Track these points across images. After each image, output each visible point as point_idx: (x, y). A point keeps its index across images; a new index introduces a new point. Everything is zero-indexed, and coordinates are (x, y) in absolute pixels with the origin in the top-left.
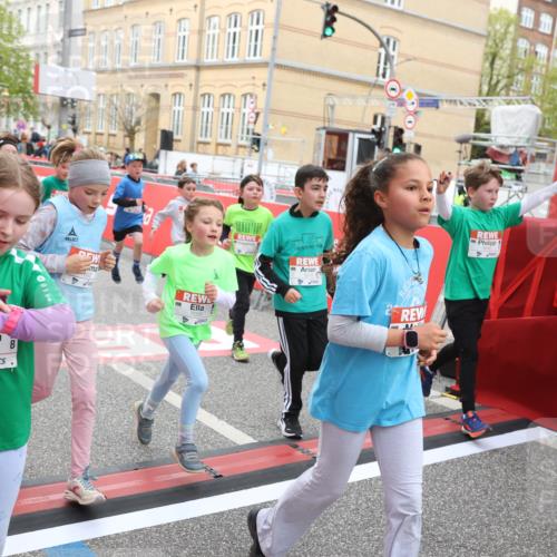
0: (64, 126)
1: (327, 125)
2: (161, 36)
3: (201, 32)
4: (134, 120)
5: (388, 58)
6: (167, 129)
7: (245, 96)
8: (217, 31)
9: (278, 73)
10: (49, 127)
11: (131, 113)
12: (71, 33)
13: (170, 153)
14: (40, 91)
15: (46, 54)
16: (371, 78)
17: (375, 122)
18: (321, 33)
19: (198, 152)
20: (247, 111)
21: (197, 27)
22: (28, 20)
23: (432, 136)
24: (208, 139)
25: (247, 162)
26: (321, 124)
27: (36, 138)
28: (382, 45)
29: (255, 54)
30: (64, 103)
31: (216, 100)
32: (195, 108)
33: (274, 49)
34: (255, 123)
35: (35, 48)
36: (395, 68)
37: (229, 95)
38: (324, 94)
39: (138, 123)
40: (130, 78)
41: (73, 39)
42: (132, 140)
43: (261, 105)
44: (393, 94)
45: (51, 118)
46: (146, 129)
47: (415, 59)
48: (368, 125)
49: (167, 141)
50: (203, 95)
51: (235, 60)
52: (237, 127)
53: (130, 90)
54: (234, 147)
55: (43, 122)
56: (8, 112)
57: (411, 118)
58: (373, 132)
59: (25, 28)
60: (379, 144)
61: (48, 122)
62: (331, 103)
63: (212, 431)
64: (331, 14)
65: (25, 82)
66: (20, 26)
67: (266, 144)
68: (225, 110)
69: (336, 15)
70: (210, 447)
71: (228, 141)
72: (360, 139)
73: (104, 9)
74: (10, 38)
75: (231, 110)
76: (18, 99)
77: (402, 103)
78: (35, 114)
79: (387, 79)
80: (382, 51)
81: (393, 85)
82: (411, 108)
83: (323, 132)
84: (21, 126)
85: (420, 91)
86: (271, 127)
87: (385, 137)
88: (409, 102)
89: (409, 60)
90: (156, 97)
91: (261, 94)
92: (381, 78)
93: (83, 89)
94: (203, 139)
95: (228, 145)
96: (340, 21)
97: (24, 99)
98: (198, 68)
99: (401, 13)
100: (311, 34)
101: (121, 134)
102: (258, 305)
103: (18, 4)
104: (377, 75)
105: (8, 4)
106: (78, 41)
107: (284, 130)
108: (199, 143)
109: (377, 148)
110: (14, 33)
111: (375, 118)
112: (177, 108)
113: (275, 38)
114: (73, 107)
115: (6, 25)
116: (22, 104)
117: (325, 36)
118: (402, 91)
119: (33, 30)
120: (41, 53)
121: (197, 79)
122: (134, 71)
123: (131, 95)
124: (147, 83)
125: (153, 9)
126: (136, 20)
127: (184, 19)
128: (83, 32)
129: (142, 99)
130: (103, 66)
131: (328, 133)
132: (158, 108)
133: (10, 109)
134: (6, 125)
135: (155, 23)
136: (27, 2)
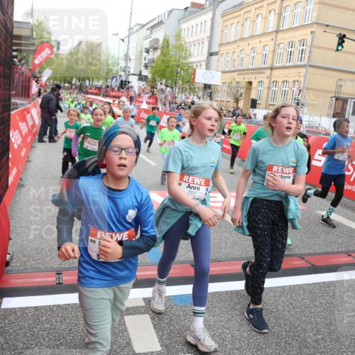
0: (205, 97)
1: (336, 95)
2: (255, 54)
3: (274, 51)
4: (239, 94)
6: (254, 98)
7: (294, 82)
8: (282, 51)
9: (311, 70)
10: (200, 98)
11: (238, 91)
12: (211, 54)
13: (255, 110)
14: (196, 81)
15: (201, 65)
18: (336, 48)
19: (269, 109)
20: (295, 89)
21: (272, 49)
22: (194, 50)
24: (275, 103)
26: (334, 95)
29: (301, 61)
30: (207, 87)
31: (280, 84)
32: (269, 88)
33: (309, 57)
34: (299, 94)
35: (196, 62)
37: (287, 81)
38: (336, 80)
39: (241, 95)
40: (239, 74)
41: (212, 57)
42: (237, 104)
43: (302, 86)
45: (200, 94)
46: (244, 99)
49: (254, 104)
50: (273, 82)
51: (291, 64)
52: (290, 96)
53: (240, 80)
55: (197, 96)
56: (182, 92)
59: (192, 51)
61: (199, 96)
62: (340, 84)
64: (342, 39)
65: (190, 79)
66: (190, 53)
67: (303, 105)
68: (284, 89)
69: (345, 39)
72: (354, 102)
73: (228, 43)
74: (186, 58)
75: (287, 89)
76: (186, 86)
78: (194, 92)
83: (334, 99)
84: (187, 98)
90: (250, 83)
91: (302, 80)
93: (215, 78)
94: (272, 103)
96: (347, 43)
97: (189, 85)
98: (272, 69)
100: (331, 49)
101: (232, 101)
103: (190, 42)
105: (186, 43)
106: (214, 58)
107: (314, 98)
108: (270, 105)
110: (187, 55)
112: (260, 88)
113: (310, 52)
114: (210, 88)
115: (184, 52)
116: (188, 88)
117: (338, 50)
119: (196, 54)
120: (199, 64)
121: (271, 74)
122: (239, 71)
123: (238, 82)
124: (246, 77)
125: (251, 42)
126: (244, 48)
127: (266, 45)
128: (216, 53)
129: (243, 84)
130: (226, 70)
131: (337, 99)
132: (251, 89)
133: (183, 90)
134: (181, 98)
135: (252, 49)
136: (194, 41)
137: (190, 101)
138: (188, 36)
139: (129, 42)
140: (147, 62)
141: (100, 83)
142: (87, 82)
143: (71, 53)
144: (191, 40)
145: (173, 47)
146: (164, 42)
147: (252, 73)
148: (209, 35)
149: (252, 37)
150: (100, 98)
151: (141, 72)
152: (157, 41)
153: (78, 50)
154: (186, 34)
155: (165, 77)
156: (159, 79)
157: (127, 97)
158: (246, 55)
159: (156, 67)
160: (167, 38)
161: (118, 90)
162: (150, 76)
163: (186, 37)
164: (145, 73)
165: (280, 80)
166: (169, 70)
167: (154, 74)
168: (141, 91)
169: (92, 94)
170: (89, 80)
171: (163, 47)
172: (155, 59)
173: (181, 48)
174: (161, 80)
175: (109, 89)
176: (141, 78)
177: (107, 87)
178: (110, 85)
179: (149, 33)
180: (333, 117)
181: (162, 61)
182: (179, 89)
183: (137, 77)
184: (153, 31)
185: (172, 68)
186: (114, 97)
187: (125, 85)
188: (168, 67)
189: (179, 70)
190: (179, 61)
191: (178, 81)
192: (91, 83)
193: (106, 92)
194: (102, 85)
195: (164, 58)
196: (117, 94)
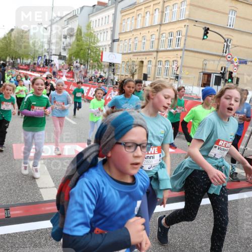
0: (110, 73)
1: (203, 71)
2: (145, 41)
3: (159, 39)
4: (134, 70)
5: (228, 46)
6: (145, 73)
7: (174, 61)
8: (164, 39)
9: (185, 52)
10: (105, 73)
11: (133, 68)
12: (114, 41)
14: (103, 60)
15: (106, 48)
16: (221, 54)
17: (222, 70)
18: (202, 37)
20: (174, 66)
21: (158, 37)
22: (100, 37)
24: (160, 77)
26: (201, 71)
27: (101, 77)
28: (225, 41)
29: (178, 46)
30: (111, 65)
31: (163, 63)
32: (156, 66)
33: (185, 44)
34: (177, 71)
35: (102, 46)
36: (230, 50)
37: (168, 61)
38: (203, 60)
39: (136, 71)
40: (134, 56)
41: (115, 43)
42: (133, 77)
43: (179, 64)
44: (229, 59)
45: (106, 70)
46: (138, 73)
47: (238, 46)
48: (219, 70)
49: (145, 77)
50: (159, 61)
51: (171, 48)
52: (170, 72)
53: (134, 60)
54: (169, 79)
55: (103, 71)
56: (92, 68)
57: (236, 68)
58: (221, 73)
59: (99, 38)
60: (223, 78)
61: (105, 71)
62: (205, 63)
64: (206, 31)
65: (98, 58)
66: (98, 39)
67: (180, 78)
68: (166, 66)
69: (208, 31)
71: (167, 77)
72: (216, 76)
73: (126, 33)
74: (94, 43)
75: (168, 66)
77: (232, 62)
78: (101, 68)
79: (227, 54)
80: (226, 44)
81: (229, 56)
82: (236, 64)
83: (202, 74)
84: (96, 73)
85: (240, 58)
86: (182, 72)
87: (225, 75)
88: (235, 62)
89: (236, 47)
90: (142, 62)
91: (180, 61)
93: (117, 59)
94: (158, 77)
96: (210, 34)
97: (97, 63)
98: (157, 52)
99: (233, 29)
100: (199, 38)
101: (129, 75)
103: (97, 31)
104: (223, 53)
105: (94, 32)
107: (187, 73)
108: (157, 78)
110: (95, 41)
111: (222, 68)
112: (149, 66)
113: (185, 40)
114: (114, 66)
116: (97, 65)
117: (204, 39)
118: (232, 58)
119: (102, 40)
120: (104, 48)
121: (157, 56)
122: (135, 54)
123: (133, 62)
124: (139, 57)
125: (143, 32)
126: (137, 36)
127: (153, 35)
128: (118, 40)
129: (137, 63)
130: (124, 52)
131: (204, 74)
132: (143, 66)
133: (93, 67)
134: (91, 73)
135: (143, 37)
136: (100, 31)
137: (98, 75)
138: (95, 26)
139: (51, 30)
140: (65, 45)
141: (29, 61)
142: (19, 60)
143: (5, 38)
144: (98, 30)
145: (85, 35)
146: (78, 31)
147: (144, 55)
148: (112, 26)
149: (143, 28)
150: (29, 73)
151: (60, 53)
152: (72, 29)
153: (11, 35)
154: (94, 25)
155: (79, 57)
156: (74, 58)
157: (50, 72)
158: (139, 42)
159: (72, 49)
160: (80, 27)
161: (43, 66)
162: (67, 56)
164: (64, 54)
165: (163, 60)
166: (82, 51)
167: (70, 55)
168: (61, 68)
169: (22, 69)
170: (20, 59)
171: (77, 34)
172: (71, 43)
173: (90, 35)
174: (76, 59)
175: (36, 66)
176: (61, 57)
177: (35, 64)
178: (36, 62)
179: (66, 24)
180: (201, 86)
181: (77, 45)
182: (90, 66)
183: (57, 57)
184: (70, 21)
185: (84, 50)
186: (40, 72)
187: (49, 63)
188: (82, 49)
189: (89, 52)
190: (90, 45)
191: (89, 60)
192: (22, 61)
193: (34, 68)
194: (30, 63)
195: (78, 42)
196: (43, 69)
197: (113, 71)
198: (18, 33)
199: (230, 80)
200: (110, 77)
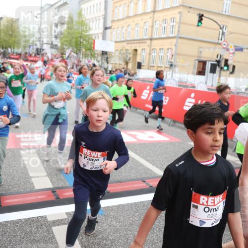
0: (103, 61)
1: (198, 59)
2: (138, 29)
3: (152, 27)
4: (128, 58)
5: (223, 33)
7: (168, 49)
8: (158, 26)
9: (179, 40)
10: (99, 62)
11: (127, 56)
12: (106, 28)
13: (141, 70)
14: (96, 48)
15: (98, 36)
16: (216, 41)
17: (217, 57)
18: (196, 24)
19: (151, 69)
20: (169, 54)
21: (151, 24)
22: (93, 25)
23: (240, 62)
24: (154, 65)
25: (168, 73)
26: (196, 58)
27: (94, 65)
28: (221, 28)
29: (172, 33)
30: (104, 53)
31: (158, 50)
32: (150, 54)
33: (178, 31)
34: (172, 58)
35: (94, 34)
36: (226, 37)
37: (162, 49)
38: (198, 47)
40: (127, 44)
41: (107, 31)
42: (127, 66)
43: (174, 52)
44: (224, 46)
45: (99, 58)
46: (133, 62)
47: (234, 33)
48: (215, 58)
49: (139, 66)
50: (153, 49)
51: (165, 36)
52: (165, 60)
53: (129, 48)
55: (97, 60)
57: (231, 55)
58: (216, 61)
59: (91, 26)
60: (218, 65)
62: (200, 50)
63: (150, 170)
64: (201, 17)
65: (91, 46)
66: (90, 27)
67: (175, 66)
68: (161, 54)
69: (203, 18)
70: (149, 176)
71: (162, 65)
72: (212, 64)
73: (118, 20)
74: (86, 31)
75: (163, 54)
76: (88, 52)
77: (228, 50)
78: (94, 57)
79: (223, 41)
80: (221, 31)
81: (225, 43)
82: (231, 51)
83: (197, 62)
84: (89, 62)
85: (236, 45)
86: (177, 60)
87: (221, 63)
88: (231, 49)
89: (231, 33)
90: (136, 50)
91: (174, 48)
92: (220, 41)
93: (109, 47)
95: (161, 67)
96: (204, 20)
97: (90, 52)
98: (151, 39)
99: (229, 16)
101: (123, 64)
102: (170, 124)
103: (89, 19)
104: (219, 40)
105: (86, 20)
106: (108, 31)
107: (182, 61)
108: (151, 66)
109: (217, 67)
110: (88, 29)
111: (218, 55)
112: (143, 54)
113: (179, 27)
114: (106, 54)
115: (85, 27)
116: (90, 54)
117: (198, 26)
118: (228, 45)
119: (94, 28)
121: (151, 44)
122: (128, 42)
123: (127, 50)
124: (133, 45)
125: (136, 19)
126: (130, 24)
127: (146, 22)
128: (110, 28)
129: (131, 51)
130: (118, 40)
131: (199, 62)
132: (136, 54)
133: (86, 56)
134: (84, 62)
135: (136, 24)
136: (92, 18)
141: (20, 51)
142: (9, 49)
145: (77, 23)
146: (69, 19)
147: (137, 43)
148: (104, 13)
149: (136, 15)
151: (52, 42)
154: (86, 12)
155: (71, 46)
156: (66, 47)
158: (132, 29)
159: (64, 38)
160: (71, 15)
161: (35, 56)
162: (59, 45)
163: (86, 15)
164: (57, 42)
167: (62, 44)
168: (53, 57)
169: (14, 59)
170: (11, 48)
171: (68, 23)
173: (82, 23)
174: (68, 48)
175: (27, 55)
176: (53, 46)
177: (26, 53)
178: (28, 51)
180: (197, 74)
181: (69, 33)
182: (83, 55)
183: (49, 46)
184: (60, 9)
185: (76, 38)
186: (32, 61)
187: (40, 52)
188: (73, 38)
189: (82, 40)
190: (82, 33)
191: (81, 49)
192: (13, 50)
193: (25, 57)
194: (22, 52)
195: (70, 31)
196: (34, 59)
197: (107, 60)
198: (7, 21)
199: (225, 68)
200: (103, 65)
